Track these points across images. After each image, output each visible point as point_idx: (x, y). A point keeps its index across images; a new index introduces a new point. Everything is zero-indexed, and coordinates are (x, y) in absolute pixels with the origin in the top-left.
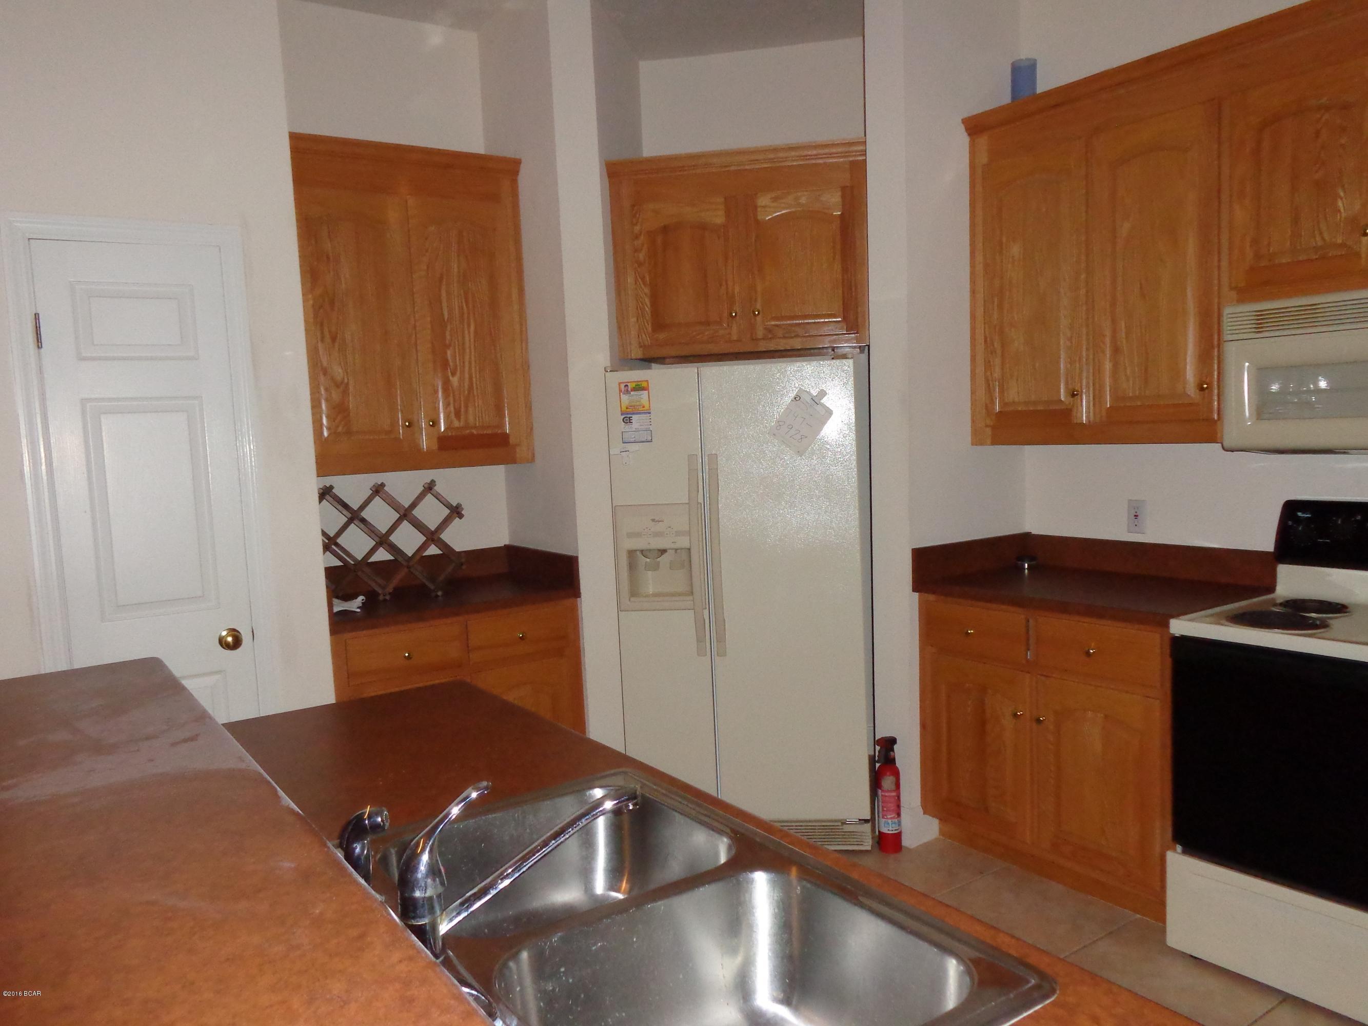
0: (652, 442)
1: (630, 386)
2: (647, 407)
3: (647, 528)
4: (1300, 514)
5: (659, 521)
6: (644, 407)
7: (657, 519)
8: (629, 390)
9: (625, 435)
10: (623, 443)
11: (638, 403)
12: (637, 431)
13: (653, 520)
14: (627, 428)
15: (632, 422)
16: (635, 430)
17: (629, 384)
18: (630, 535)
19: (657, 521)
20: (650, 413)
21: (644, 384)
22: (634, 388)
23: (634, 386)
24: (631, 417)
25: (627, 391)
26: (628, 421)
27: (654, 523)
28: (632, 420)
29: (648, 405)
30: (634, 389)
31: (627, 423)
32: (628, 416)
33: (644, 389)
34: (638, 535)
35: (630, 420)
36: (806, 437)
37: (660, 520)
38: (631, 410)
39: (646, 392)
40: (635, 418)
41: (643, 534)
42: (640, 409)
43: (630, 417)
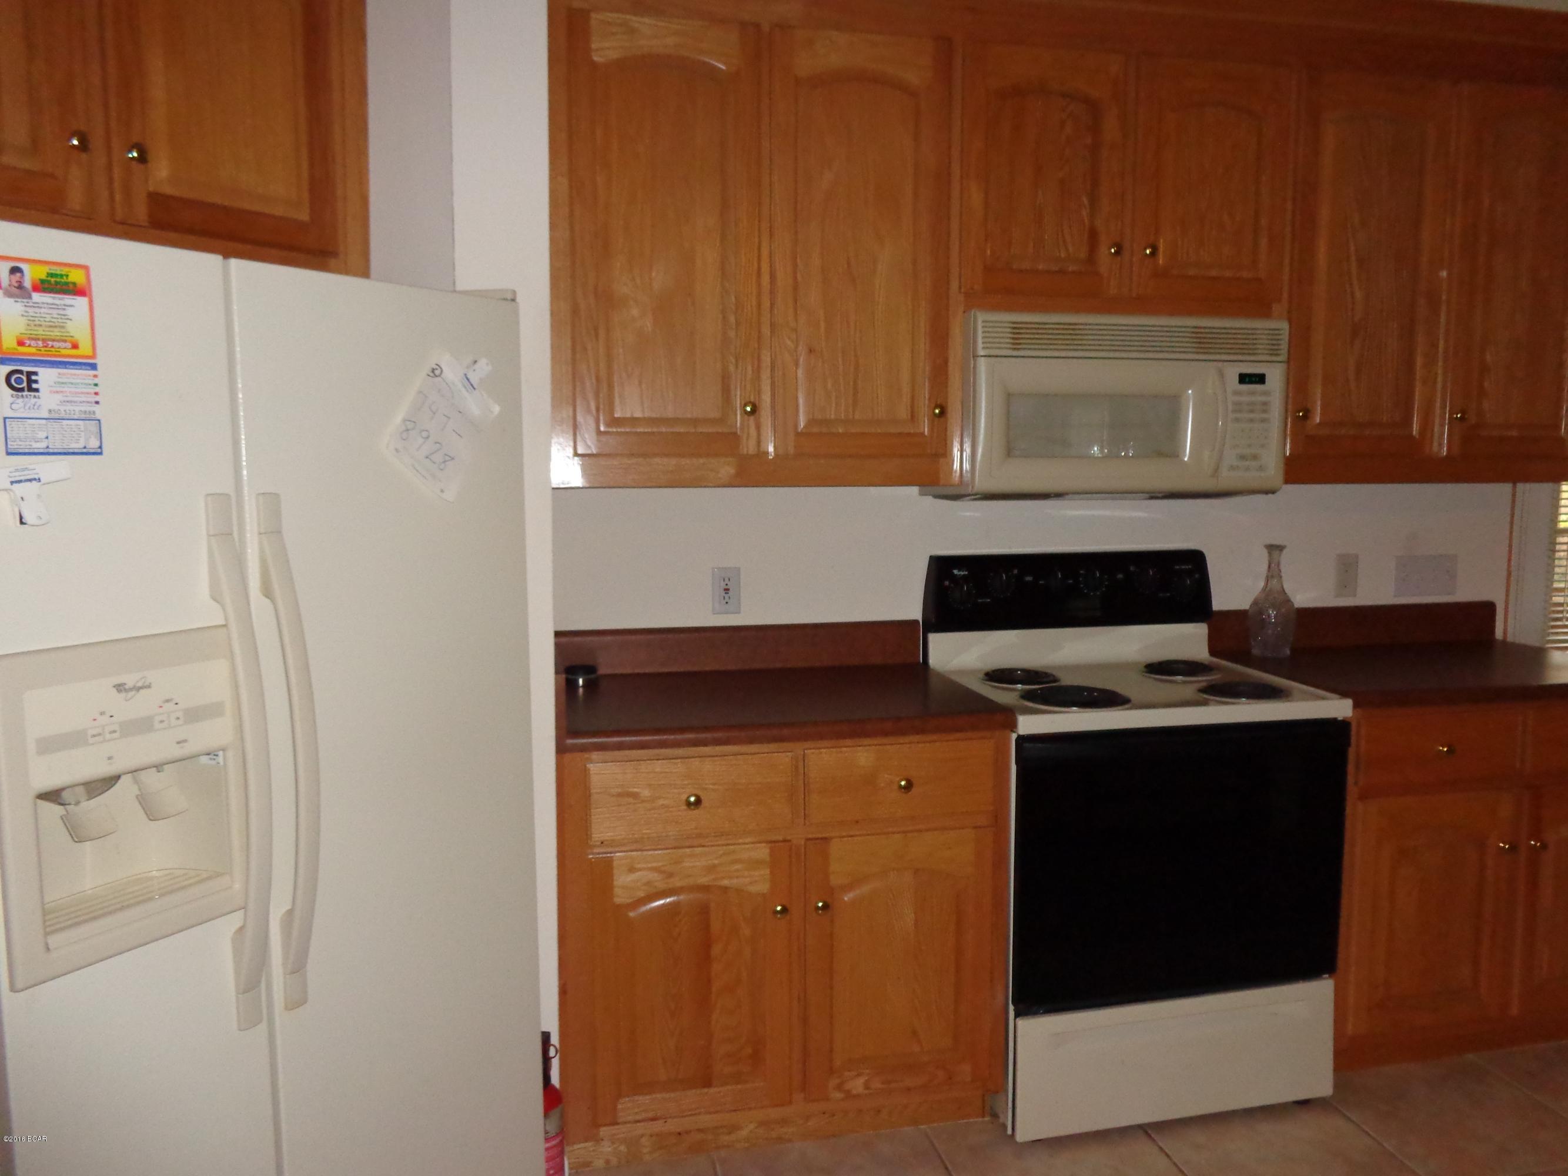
0: (100, 453)
1: (31, 274)
2: (85, 349)
3: (102, 713)
4: (956, 572)
5: (139, 689)
6: (75, 346)
7: (130, 684)
8: (28, 284)
9: (16, 430)
10: (9, 454)
11: (56, 333)
12: (54, 418)
13: (120, 688)
14: (22, 405)
15: (37, 390)
16: (46, 415)
17: (23, 266)
18: (48, 746)
19: (131, 689)
20: (93, 367)
21: (76, 277)
22: (42, 281)
23: (43, 276)
24: (35, 373)
25: (20, 286)
26: (25, 384)
27: (123, 695)
28: (36, 382)
29: (89, 343)
30: (40, 287)
31: (22, 390)
32: (25, 369)
33: (80, 291)
34: (74, 740)
35: (30, 382)
36: (453, 459)
37: (140, 684)
38: (33, 350)
39: (81, 302)
40: (46, 376)
41: (91, 732)
42: (64, 352)
43: (29, 374)
